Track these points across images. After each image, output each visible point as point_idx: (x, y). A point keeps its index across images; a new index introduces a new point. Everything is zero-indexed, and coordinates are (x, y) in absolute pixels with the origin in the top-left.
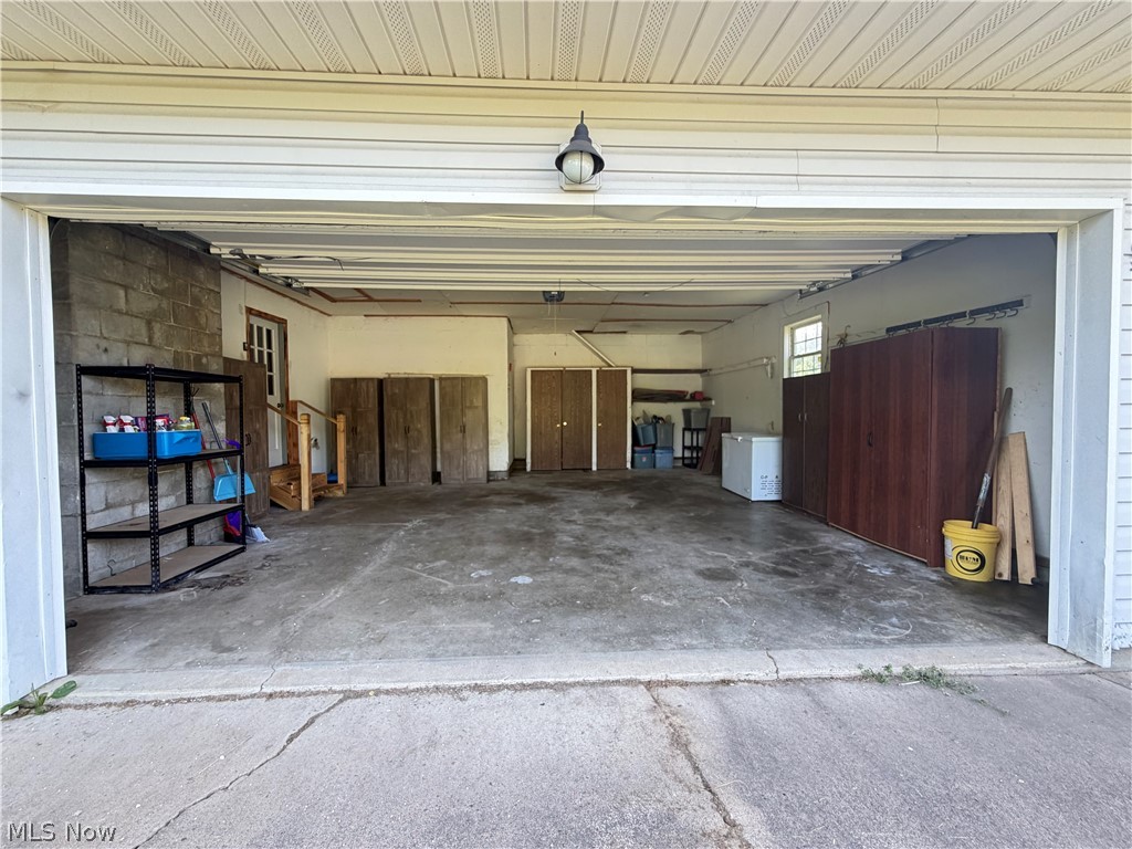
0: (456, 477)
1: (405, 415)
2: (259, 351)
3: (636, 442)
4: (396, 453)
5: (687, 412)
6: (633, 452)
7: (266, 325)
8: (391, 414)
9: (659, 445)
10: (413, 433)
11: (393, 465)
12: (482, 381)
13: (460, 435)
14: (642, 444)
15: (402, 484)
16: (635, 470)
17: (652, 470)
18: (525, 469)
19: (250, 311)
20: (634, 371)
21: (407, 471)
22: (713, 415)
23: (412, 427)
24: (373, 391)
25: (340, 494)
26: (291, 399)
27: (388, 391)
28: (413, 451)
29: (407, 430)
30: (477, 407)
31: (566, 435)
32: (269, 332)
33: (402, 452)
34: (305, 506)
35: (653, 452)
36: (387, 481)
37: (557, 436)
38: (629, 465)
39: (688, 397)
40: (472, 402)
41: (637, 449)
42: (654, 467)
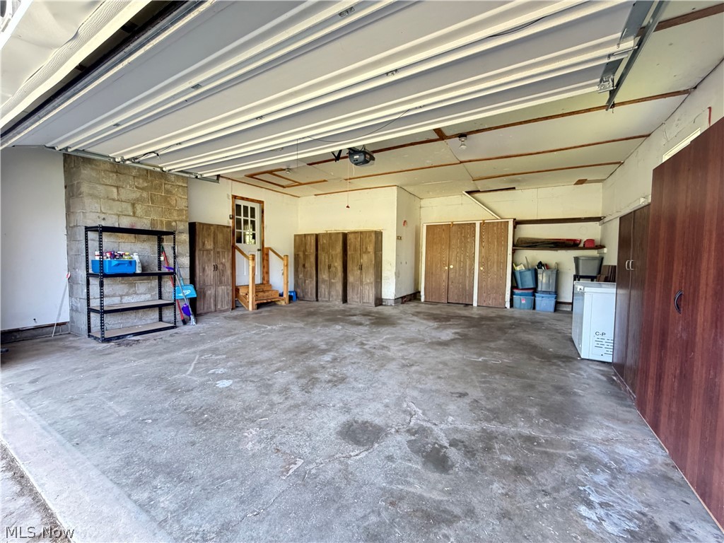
0: (356, 300)
1: (329, 257)
3: (514, 287)
4: (324, 281)
6: (512, 294)
7: (250, 205)
8: (322, 256)
9: (539, 289)
10: (333, 269)
11: (323, 288)
13: (359, 271)
14: (520, 287)
15: (326, 301)
17: (532, 311)
18: (420, 300)
19: (235, 197)
20: (517, 223)
21: (329, 293)
23: (332, 265)
24: (313, 242)
26: (265, 246)
28: (333, 281)
29: (329, 267)
30: (369, 252)
31: (452, 275)
32: (253, 209)
33: (327, 281)
35: (534, 296)
36: (319, 299)
37: (444, 276)
38: (508, 305)
40: (366, 248)
41: (516, 291)
42: (534, 308)
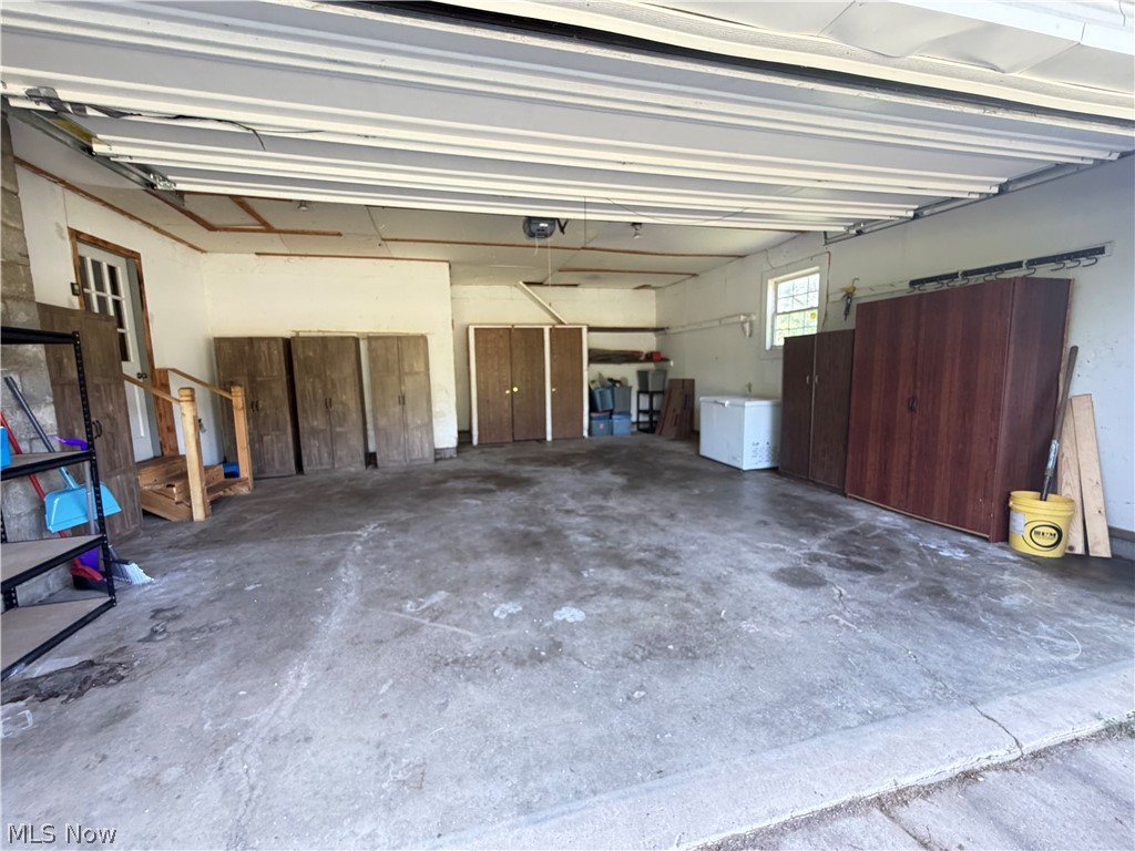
0: (396, 458)
1: (325, 386)
2: (99, 298)
3: (593, 408)
4: (315, 432)
5: (642, 375)
6: (590, 419)
7: (106, 259)
8: (304, 384)
9: (616, 410)
10: (336, 407)
11: (312, 448)
12: (421, 341)
13: (397, 409)
14: (600, 409)
15: (326, 470)
16: (594, 438)
17: (610, 437)
18: (471, 442)
19: (76, 236)
20: (591, 329)
21: (332, 455)
22: (671, 376)
23: (334, 399)
24: (278, 354)
25: (244, 490)
26: (156, 366)
27: (298, 354)
28: (338, 429)
29: (328, 404)
30: (418, 373)
31: (516, 402)
32: (112, 270)
33: (323, 431)
34: (199, 514)
35: (611, 418)
36: (306, 468)
37: (507, 404)
38: (586, 434)
39: (642, 358)
40: (411, 366)
41: (594, 415)
42: (612, 433)
